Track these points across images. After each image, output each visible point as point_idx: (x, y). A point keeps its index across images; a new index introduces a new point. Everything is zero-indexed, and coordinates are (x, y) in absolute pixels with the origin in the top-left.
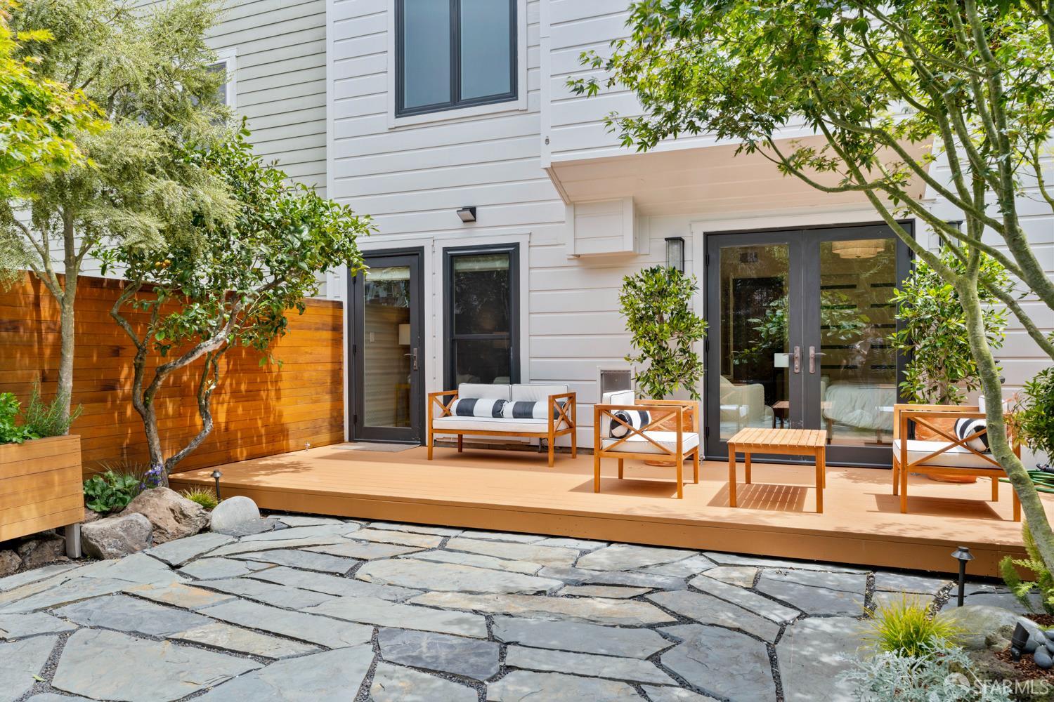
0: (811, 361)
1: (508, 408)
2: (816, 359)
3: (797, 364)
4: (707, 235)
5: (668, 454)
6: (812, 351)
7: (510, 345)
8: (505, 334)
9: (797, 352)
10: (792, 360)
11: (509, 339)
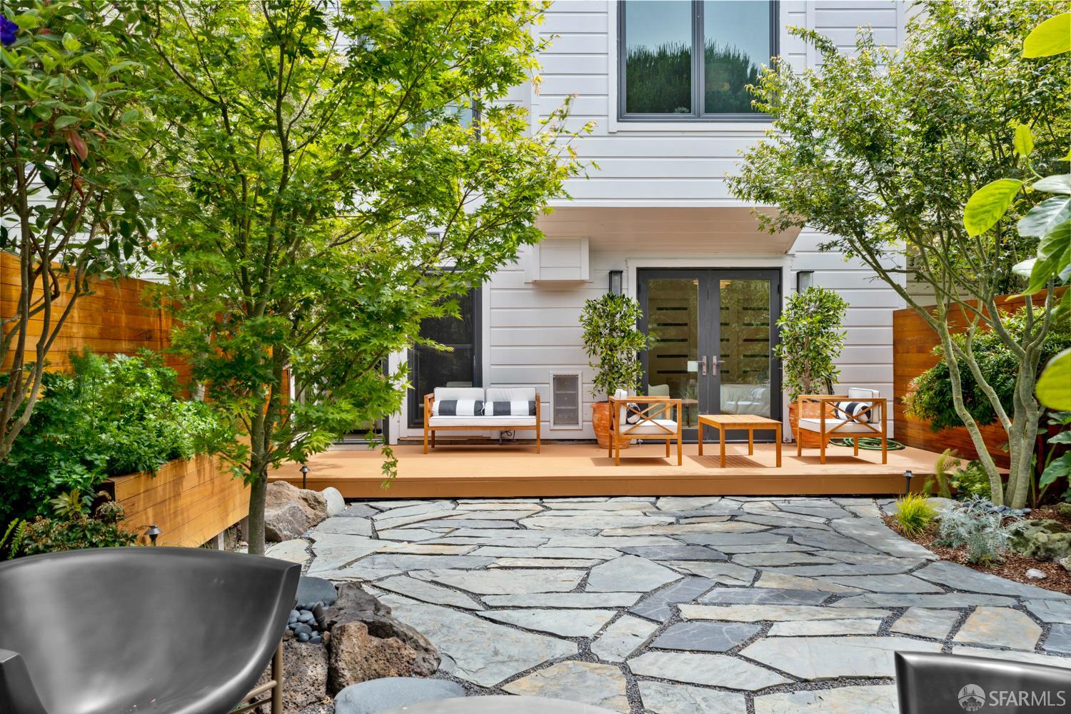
0: (714, 367)
1: (489, 407)
2: (718, 365)
3: (705, 369)
4: (639, 270)
5: (672, 434)
6: (715, 359)
7: (472, 355)
8: (468, 346)
9: (705, 360)
10: (700, 366)
11: (472, 350)
